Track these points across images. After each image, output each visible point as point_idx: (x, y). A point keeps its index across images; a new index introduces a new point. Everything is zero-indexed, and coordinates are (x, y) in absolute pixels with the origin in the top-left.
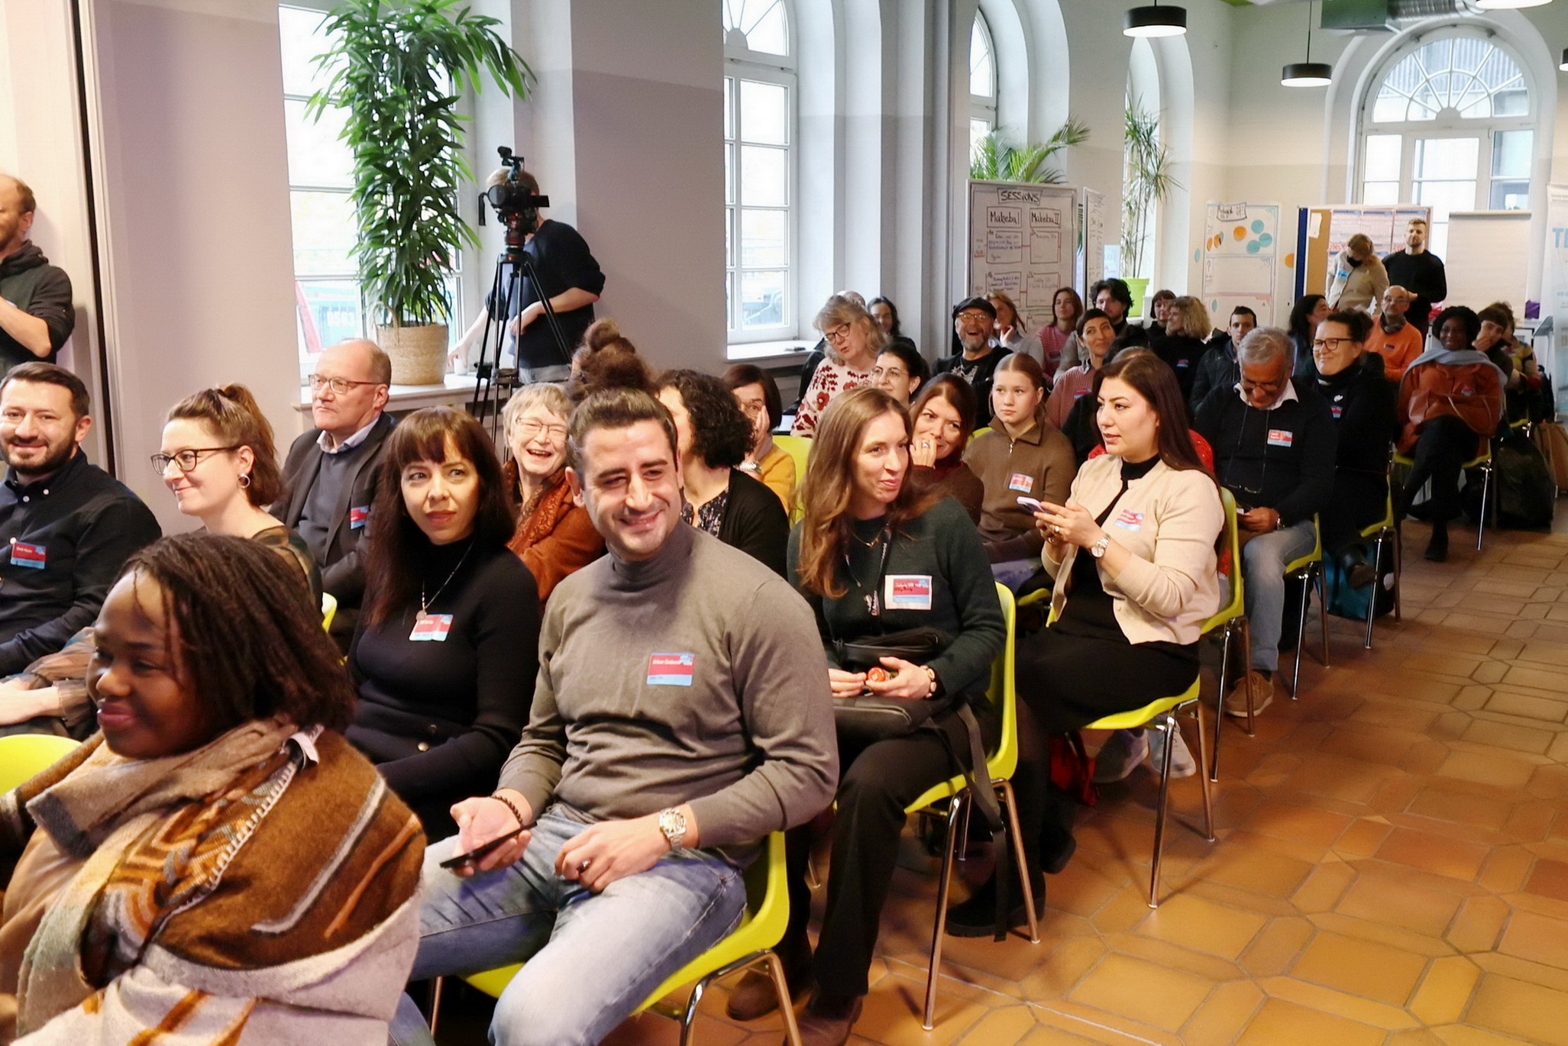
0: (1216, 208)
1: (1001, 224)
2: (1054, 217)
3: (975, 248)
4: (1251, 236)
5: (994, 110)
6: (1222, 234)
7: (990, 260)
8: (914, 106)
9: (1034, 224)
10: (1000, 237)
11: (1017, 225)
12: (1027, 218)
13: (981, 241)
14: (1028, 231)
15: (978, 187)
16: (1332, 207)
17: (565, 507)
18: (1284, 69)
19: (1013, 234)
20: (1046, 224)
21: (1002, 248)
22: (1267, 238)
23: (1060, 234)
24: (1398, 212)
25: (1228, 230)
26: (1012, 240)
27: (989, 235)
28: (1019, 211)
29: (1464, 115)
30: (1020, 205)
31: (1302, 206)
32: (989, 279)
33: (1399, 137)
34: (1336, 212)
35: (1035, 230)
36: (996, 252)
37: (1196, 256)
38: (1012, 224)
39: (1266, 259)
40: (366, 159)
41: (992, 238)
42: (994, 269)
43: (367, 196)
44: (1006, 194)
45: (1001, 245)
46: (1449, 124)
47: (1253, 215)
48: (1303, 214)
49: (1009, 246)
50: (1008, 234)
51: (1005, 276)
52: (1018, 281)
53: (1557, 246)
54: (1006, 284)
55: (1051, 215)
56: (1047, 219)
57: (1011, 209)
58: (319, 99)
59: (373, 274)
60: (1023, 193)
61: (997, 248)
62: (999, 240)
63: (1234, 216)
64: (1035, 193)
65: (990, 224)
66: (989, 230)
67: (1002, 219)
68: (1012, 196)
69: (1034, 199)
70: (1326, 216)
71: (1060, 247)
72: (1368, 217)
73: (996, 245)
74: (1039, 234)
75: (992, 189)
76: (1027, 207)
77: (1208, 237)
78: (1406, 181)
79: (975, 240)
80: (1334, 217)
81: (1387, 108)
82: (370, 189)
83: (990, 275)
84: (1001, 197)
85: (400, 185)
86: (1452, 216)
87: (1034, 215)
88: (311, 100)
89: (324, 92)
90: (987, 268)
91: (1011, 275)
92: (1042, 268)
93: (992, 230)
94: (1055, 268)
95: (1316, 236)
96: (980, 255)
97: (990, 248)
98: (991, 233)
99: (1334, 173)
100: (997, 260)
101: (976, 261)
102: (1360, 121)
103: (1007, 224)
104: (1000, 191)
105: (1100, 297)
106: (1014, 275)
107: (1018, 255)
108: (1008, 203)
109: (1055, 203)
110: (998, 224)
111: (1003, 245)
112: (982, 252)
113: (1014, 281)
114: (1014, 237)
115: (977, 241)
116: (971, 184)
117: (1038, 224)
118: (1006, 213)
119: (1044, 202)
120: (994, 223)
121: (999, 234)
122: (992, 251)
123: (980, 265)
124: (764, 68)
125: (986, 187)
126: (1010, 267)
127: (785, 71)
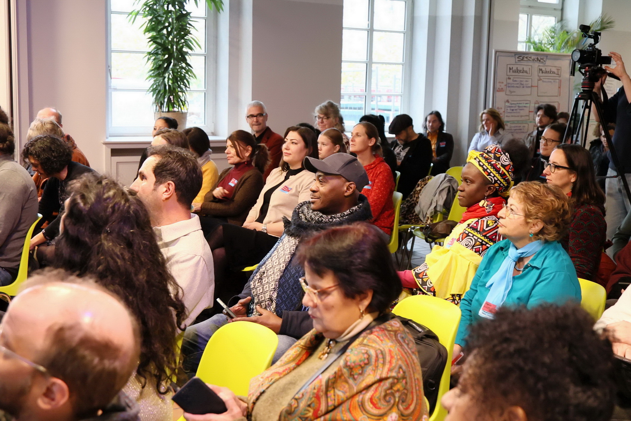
1: (517, 74)
2: (556, 71)
3: (498, 86)
5: (560, 11)
7: (508, 93)
8: (470, 11)
9: (541, 74)
10: (516, 81)
11: (528, 75)
12: (535, 72)
13: (503, 83)
14: (537, 78)
15: (500, 54)
19: (525, 80)
20: (550, 75)
21: (517, 87)
23: (560, 81)
26: (524, 83)
27: (508, 80)
28: (530, 67)
30: (530, 64)
32: (507, 104)
35: (542, 78)
36: (512, 89)
38: (525, 74)
40: (151, 39)
41: (510, 81)
42: (510, 98)
44: (521, 58)
45: (515, 85)
49: (522, 86)
50: (521, 80)
51: (518, 102)
52: (528, 105)
54: (519, 107)
55: (554, 69)
56: (550, 72)
57: (524, 66)
58: (134, 13)
60: (533, 57)
61: (513, 87)
64: (542, 57)
65: (508, 74)
66: (508, 77)
67: (517, 71)
68: (525, 59)
69: (541, 61)
71: (560, 87)
73: (512, 85)
74: (544, 80)
75: (513, 54)
76: (536, 65)
79: (498, 82)
82: (152, 52)
83: (508, 101)
84: (517, 59)
87: (541, 70)
88: (131, 13)
89: (136, 11)
90: (506, 98)
91: (523, 102)
92: (546, 99)
93: (510, 77)
94: (555, 99)
96: (501, 90)
97: (509, 87)
98: (509, 78)
100: (513, 94)
101: (498, 94)
103: (521, 74)
104: (517, 56)
106: (525, 102)
107: (528, 91)
108: (523, 63)
109: (557, 63)
110: (514, 74)
111: (518, 85)
112: (502, 89)
113: (525, 105)
114: (526, 81)
115: (500, 82)
116: (496, 52)
117: (544, 75)
118: (520, 68)
119: (548, 62)
120: (511, 73)
121: (515, 79)
122: (510, 89)
123: (501, 96)
125: (506, 54)
126: (523, 98)
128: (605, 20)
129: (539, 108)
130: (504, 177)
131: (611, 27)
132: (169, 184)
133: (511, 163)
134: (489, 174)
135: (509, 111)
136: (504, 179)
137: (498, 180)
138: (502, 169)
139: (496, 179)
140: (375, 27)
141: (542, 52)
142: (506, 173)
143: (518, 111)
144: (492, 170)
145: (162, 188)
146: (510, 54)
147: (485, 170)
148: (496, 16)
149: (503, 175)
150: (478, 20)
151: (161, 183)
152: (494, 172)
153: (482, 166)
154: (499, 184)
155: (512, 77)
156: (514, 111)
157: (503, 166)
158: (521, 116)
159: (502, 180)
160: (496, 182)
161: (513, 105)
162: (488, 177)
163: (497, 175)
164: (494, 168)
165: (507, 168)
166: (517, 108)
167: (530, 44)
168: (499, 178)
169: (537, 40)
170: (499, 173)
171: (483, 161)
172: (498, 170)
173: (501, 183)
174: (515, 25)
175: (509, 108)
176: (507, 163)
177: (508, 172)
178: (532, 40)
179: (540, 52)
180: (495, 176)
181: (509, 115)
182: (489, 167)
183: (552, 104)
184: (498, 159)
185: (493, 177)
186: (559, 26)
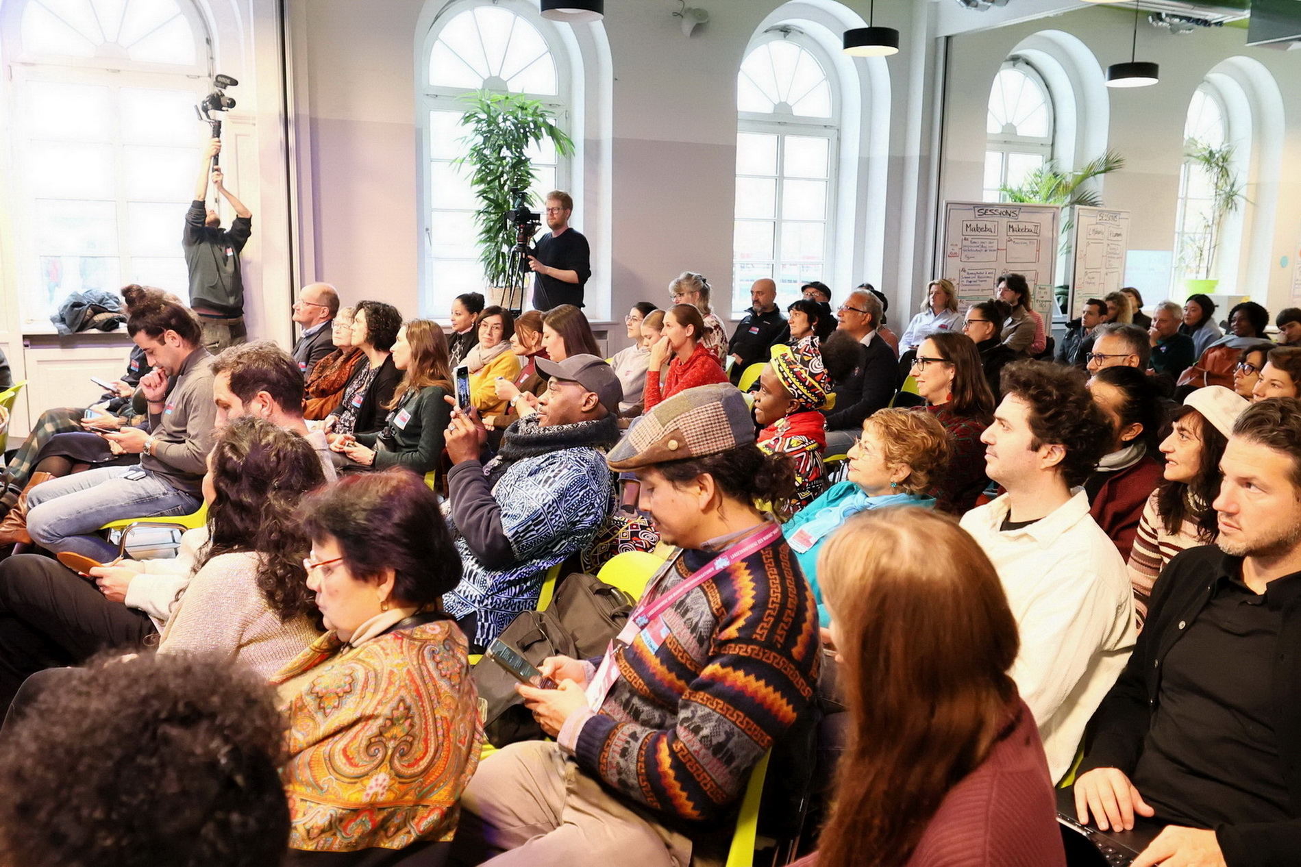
1: (977, 233)
2: (1033, 228)
3: (949, 249)
5: (1049, 147)
7: (964, 259)
9: (1011, 233)
10: (975, 243)
11: (992, 234)
12: (1003, 229)
13: (956, 245)
14: (1005, 238)
15: (954, 206)
19: (988, 241)
20: (1025, 234)
21: (977, 251)
23: (1039, 243)
26: (987, 245)
27: (964, 241)
28: (996, 223)
30: (996, 219)
32: (962, 273)
35: (1012, 238)
36: (970, 254)
38: (988, 233)
41: (967, 243)
42: (968, 266)
44: (984, 211)
45: (975, 249)
49: (984, 249)
50: (983, 241)
51: (979, 271)
52: (992, 275)
54: (980, 277)
55: (1030, 226)
56: (1025, 230)
57: (987, 221)
58: (459, 161)
60: (1000, 210)
62: (975, 245)
64: (1013, 210)
65: (965, 233)
66: (964, 237)
67: (977, 229)
68: (989, 213)
69: (1012, 214)
71: (1038, 251)
73: (970, 249)
74: (1016, 241)
75: (972, 207)
76: (1004, 221)
79: (949, 245)
83: (964, 270)
84: (977, 213)
87: (1011, 227)
88: (455, 161)
89: (461, 158)
90: (961, 266)
93: (967, 237)
94: (1031, 267)
96: (954, 255)
97: (965, 251)
98: (966, 239)
100: (971, 260)
101: (949, 260)
103: (982, 233)
104: (977, 209)
106: (988, 271)
107: (993, 256)
108: (984, 218)
109: (1036, 218)
110: (973, 233)
111: (978, 249)
112: (956, 253)
113: (988, 275)
114: (990, 243)
115: (952, 245)
116: (949, 204)
117: (1015, 233)
118: (981, 225)
119: (1022, 217)
120: (969, 232)
121: (974, 240)
122: (966, 253)
123: (954, 263)
124: (808, 127)
125: (961, 206)
126: (987, 265)
127: (831, 129)
128: (1111, 158)
130: (812, 390)
131: (1120, 167)
133: (826, 371)
134: (790, 386)
135: (965, 283)
136: (813, 393)
137: (803, 394)
138: (810, 379)
139: (800, 393)
140: (786, 174)
141: (1022, 204)
142: (816, 385)
143: (978, 283)
144: (794, 380)
146: (966, 207)
147: (785, 379)
148: (951, 154)
149: (811, 388)
150: (925, 161)
152: (798, 384)
153: (782, 373)
154: (806, 400)
155: (969, 238)
156: (972, 283)
157: (812, 375)
158: (983, 290)
159: (809, 395)
160: (800, 396)
161: (971, 276)
162: (789, 389)
163: (801, 388)
164: (797, 378)
165: (818, 378)
166: (976, 279)
167: (1005, 193)
168: (805, 391)
169: (1015, 188)
170: (804, 385)
171: (784, 365)
172: (802, 381)
173: (808, 398)
174: (980, 168)
175: (965, 280)
176: (818, 371)
177: (819, 383)
178: (1008, 188)
179: (1018, 203)
180: (798, 389)
181: (965, 288)
182: (791, 376)
183: (1020, 273)
184: (805, 364)
185: (796, 390)
186: (1048, 166)
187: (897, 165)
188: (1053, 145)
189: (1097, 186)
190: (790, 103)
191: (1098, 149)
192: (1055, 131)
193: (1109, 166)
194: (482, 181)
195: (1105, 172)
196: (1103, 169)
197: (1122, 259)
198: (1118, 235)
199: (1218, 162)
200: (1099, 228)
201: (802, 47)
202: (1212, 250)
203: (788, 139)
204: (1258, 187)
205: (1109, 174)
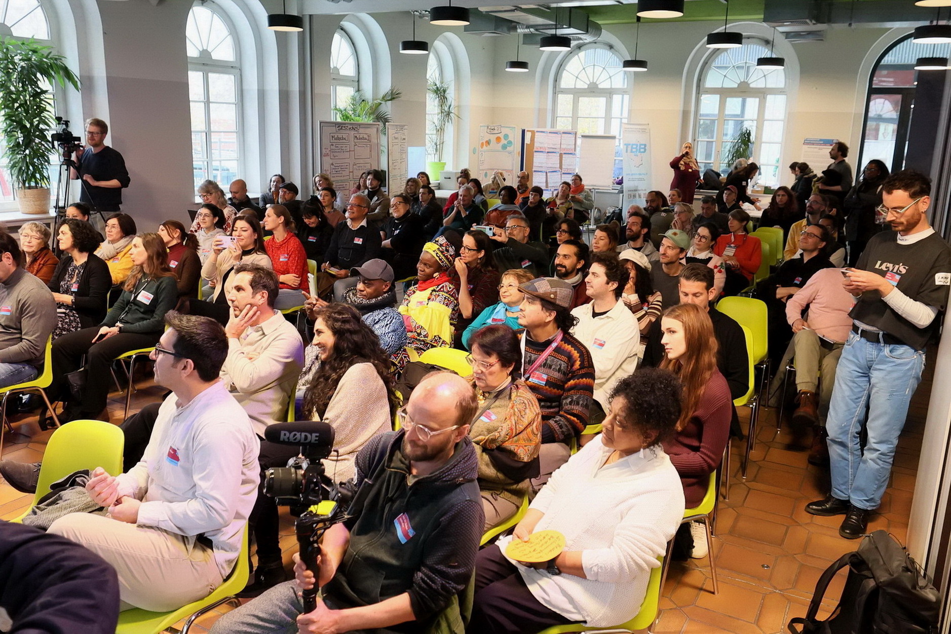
0: (486, 128)
1: (338, 141)
2: (367, 137)
3: (324, 151)
4: (503, 142)
5: (357, 82)
6: (490, 140)
7: (333, 158)
8: (295, 86)
9: (356, 141)
10: (337, 147)
11: (347, 141)
12: (352, 139)
13: (328, 149)
14: (353, 143)
15: (325, 124)
16: (536, 129)
17: (41, 265)
18: (507, 63)
19: (345, 145)
20: (363, 141)
22: (510, 143)
23: (371, 146)
24: (563, 133)
25: (493, 138)
26: (344, 148)
28: (347, 135)
29: (600, 86)
30: (348, 132)
31: (523, 128)
33: (572, 96)
34: (537, 132)
35: (357, 143)
36: (335, 154)
37: (474, 151)
38: (344, 141)
39: (510, 153)
40: (6, 117)
41: (333, 147)
42: (334, 161)
43: (9, 133)
44: (341, 127)
45: (338, 151)
46: (593, 90)
47: (505, 131)
48: (523, 132)
49: (342, 151)
50: (342, 145)
51: (341, 165)
52: (348, 167)
53: (627, 152)
54: (342, 168)
55: (365, 136)
56: (363, 138)
57: (343, 134)
59: (13, 167)
60: (350, 127)
61: (336, 152)
63: (496, 131)
64: (356, 126)
65: (331, 141)
66: (330, 143)
67: (338, 139)
68: (344, 128)
69: (356, 129)
70: (533, 133)
71: (371, 151)
72: (551, 135)
74: (359, 145)
75: (334, 125)
76: (353, 132)
77: (481, 142)
78: (575, 117)
79: (323, 148)
80: (536, 134)
81: (567, 81)
82: (9, 130)
83: (332, 164)
84: (338, 129)
85: (23, 128)
86: (582, 136)
87: (356, 137)
90: (331, 161)
91: (344, 164)
92: (361, 161)
94: (368, 161)
95: (529, 143)
96: (327, 155)
97: (333, 152)
98: (332, 145)
99: (541, 112)
100: (336, 158)
101: (324, 158)
102: (555, 87)
103: (341, 141)
104: (337, 126)
105: (368, 177)
107: (347, 155)
108: (341, 131)
109: (368, 131)
110: (336, 141)
113: (346, 167)
114: (346, 147)
115: (325, 149)
116: (321, 123)
117: (358, 141)
118: (340, 136)
119: (361, 130)
120: (334, 140)
121: (336, 145)
123: (327, 160)
124: (222, 67)
125: (329, 125)
126: (344, 161)
127: (234, 68)
128: (394, 92)
129: (369, 173)
131: (397, 98)
132: (263, 293)
140: (210, 100)
143: (341, 172)
145: (258, 296)
146: (332, 125)
147: (440, 259)
148: (316, 91)
150: (303, 94)
151: (257, 293)
153: (438, 257)
155: (334, 144)
156: (338, 172)
160: (445, 266)
161: (337, 167)
162: (442, 264)
166: (340, 169)
169: (342, 108)
173: (448, 266)
175: (334, 170)
180: (445, 263)
181: (333, 175)
187: (284, 96)
188: (358, 81)
189: (387, 108)
190: (209, 50)
191: (386, 85)
192: (359, 73)
193: (393, 96)
194: (6, 107)
195: (391, 100)
196: (390, 98)
197: (406, 153)
198: (404, 139)
199: (441, 93)
200: (396, 135)
201: (214, 12)
202: (441, 145)
203: (210, 75)
204: (459, 107)
205: (394, 101)
